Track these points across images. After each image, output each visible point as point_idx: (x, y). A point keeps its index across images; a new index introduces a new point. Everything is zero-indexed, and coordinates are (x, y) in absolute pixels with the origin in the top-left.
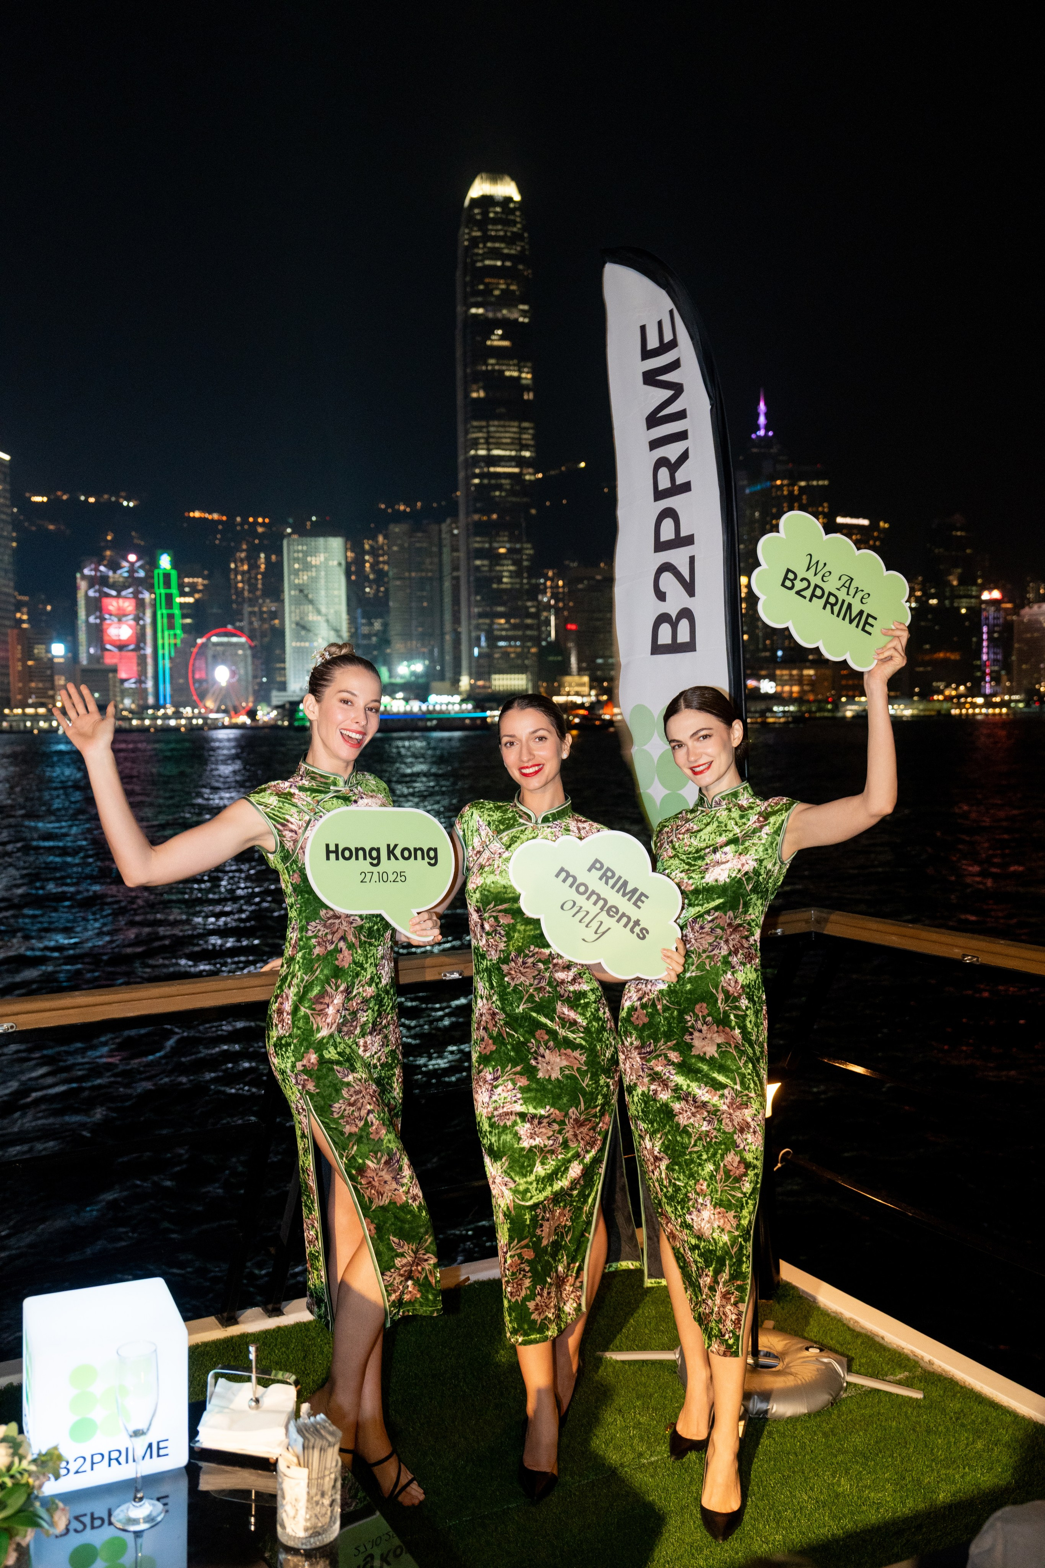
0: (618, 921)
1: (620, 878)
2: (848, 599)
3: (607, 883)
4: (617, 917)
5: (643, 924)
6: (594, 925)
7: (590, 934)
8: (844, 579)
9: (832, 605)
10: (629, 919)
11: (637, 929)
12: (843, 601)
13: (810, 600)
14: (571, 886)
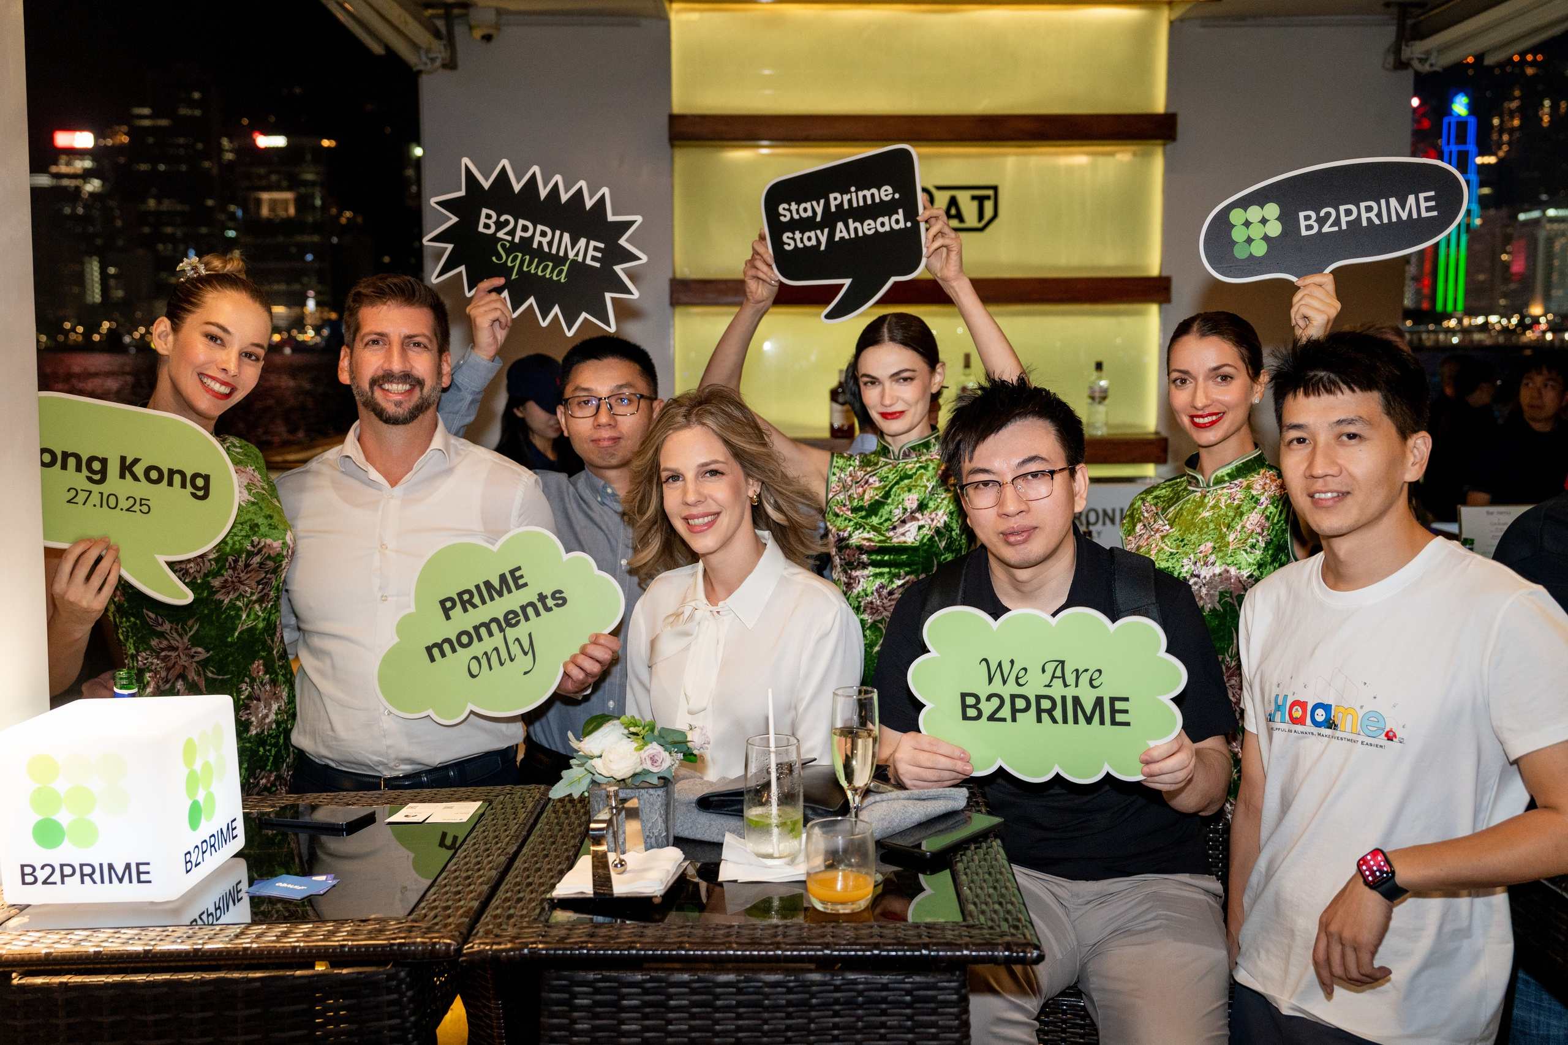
0: (527, 619)
1: (478, 587)
2: (1070, 693)
3: (475, 606)
4: (522, 617)
5: (548, 592)
6: (515, 649)
7: (524, 662)
8: (1050, 668)
9: (1050, 712)
10: (532, 604)
11: (550, 602)
12: (1064, 698)
13: (1014, 720)
14: (454, 650)
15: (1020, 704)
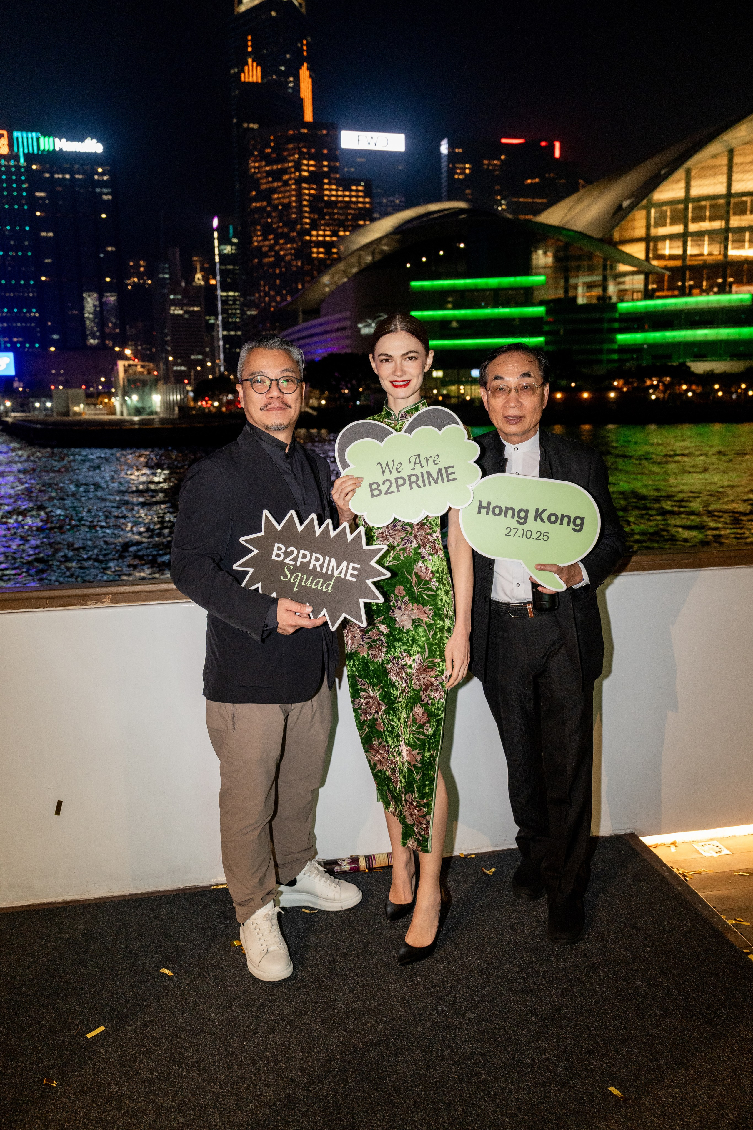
2: (424, 470)
8: (413, 460)
9: (416, 482)
12: (422, 474)
13: (398, 491)
15: (400, 482)
